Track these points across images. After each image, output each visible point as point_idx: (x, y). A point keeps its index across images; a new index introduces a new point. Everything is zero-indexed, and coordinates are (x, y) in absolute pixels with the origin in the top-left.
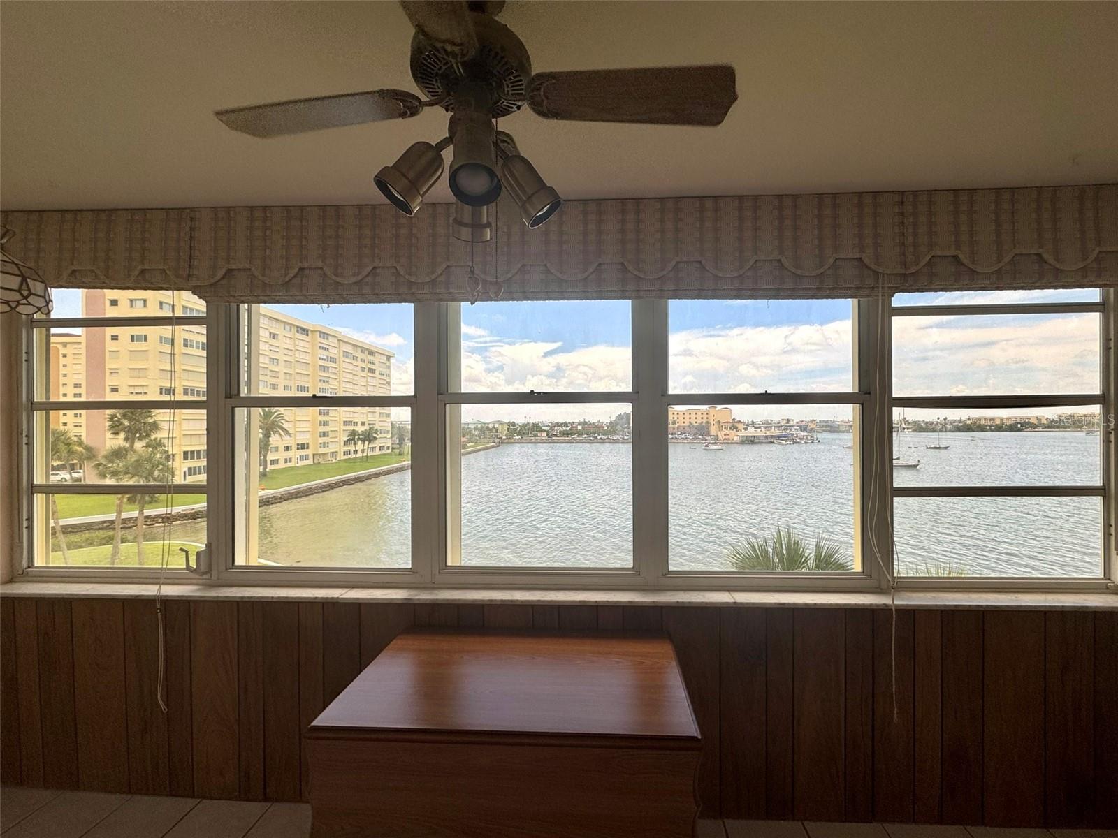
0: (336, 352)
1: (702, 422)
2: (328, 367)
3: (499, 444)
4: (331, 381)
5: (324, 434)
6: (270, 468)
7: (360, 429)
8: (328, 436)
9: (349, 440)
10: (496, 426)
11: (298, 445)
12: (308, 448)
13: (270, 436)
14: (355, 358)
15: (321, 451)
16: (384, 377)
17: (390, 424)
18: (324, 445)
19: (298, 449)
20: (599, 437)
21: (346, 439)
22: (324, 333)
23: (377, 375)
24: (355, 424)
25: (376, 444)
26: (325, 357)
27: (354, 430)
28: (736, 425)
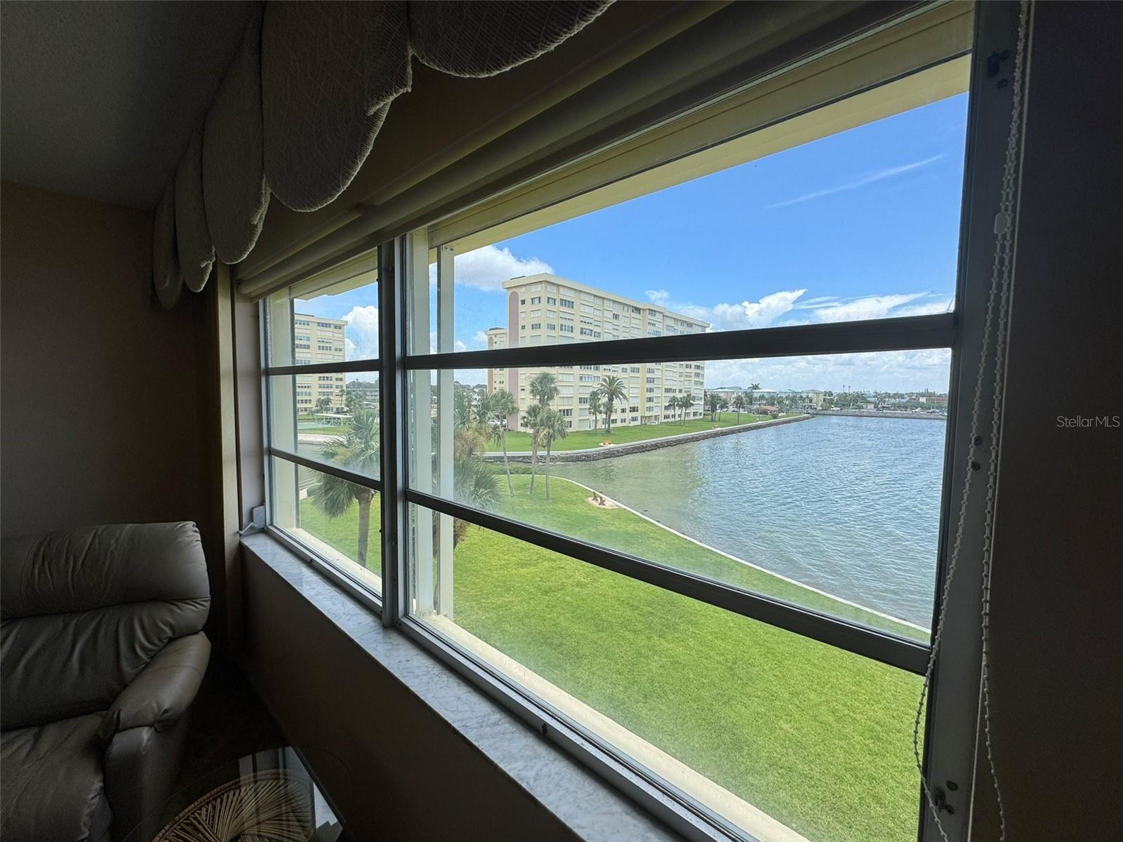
0: (661, 327)
3: (813, 415)
5: (650, 400)
6: (612, 426)
7: (679, 396)
8: (653, 401)
9: (670, 405)
10: (810, 395)
11: (631, 408)
12: (637, 411)
13: (613, 401)
15: (648, 414)
17: (703, 392)
18: (650, 409)
19: (630, 411)
21: (667, 404)
22: (652, 310)
24: (674, 391)
25: (691, 410)
26: (652, 332)
27: (674, 397)
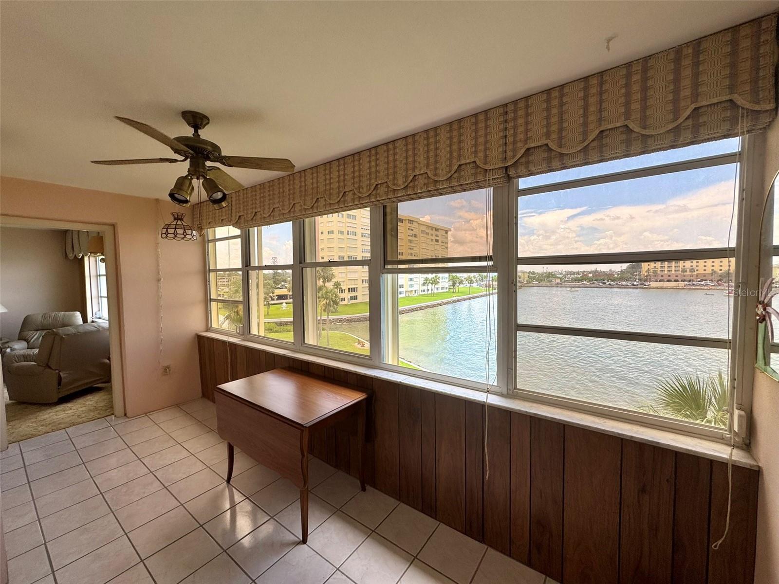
0: (418, 231)
2: (413, 240)
4: (415, 249)
5: (411, 280)
12: (403, 287)
14: (427, 234)
15: (410, 289)
16: (444, 244)
18: (411, 286)
21: (423, 282)
22: (411, 220)
23: (440, 243)
25: (440, 286)
26: (411, 235)
27: (426, 277)
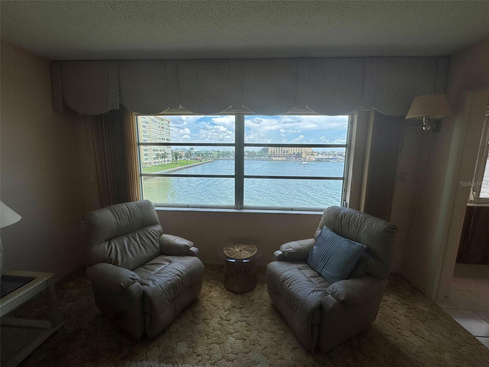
1: (299, 152)
2: (146, 126)
3: (214, 160)
7: (160, 153)
8: (147, 156)
9: (156, 157)
10: (213, 152)
14: (156, 122)
16: (168, 131)
17: (171, 151)
18: (146, 159)
20: (256, 158)
23: (165, 129)
24: (158, 150)
25: (166, 159)
26: (144, 121)
27: (158, 153)
28: (313, 153)
